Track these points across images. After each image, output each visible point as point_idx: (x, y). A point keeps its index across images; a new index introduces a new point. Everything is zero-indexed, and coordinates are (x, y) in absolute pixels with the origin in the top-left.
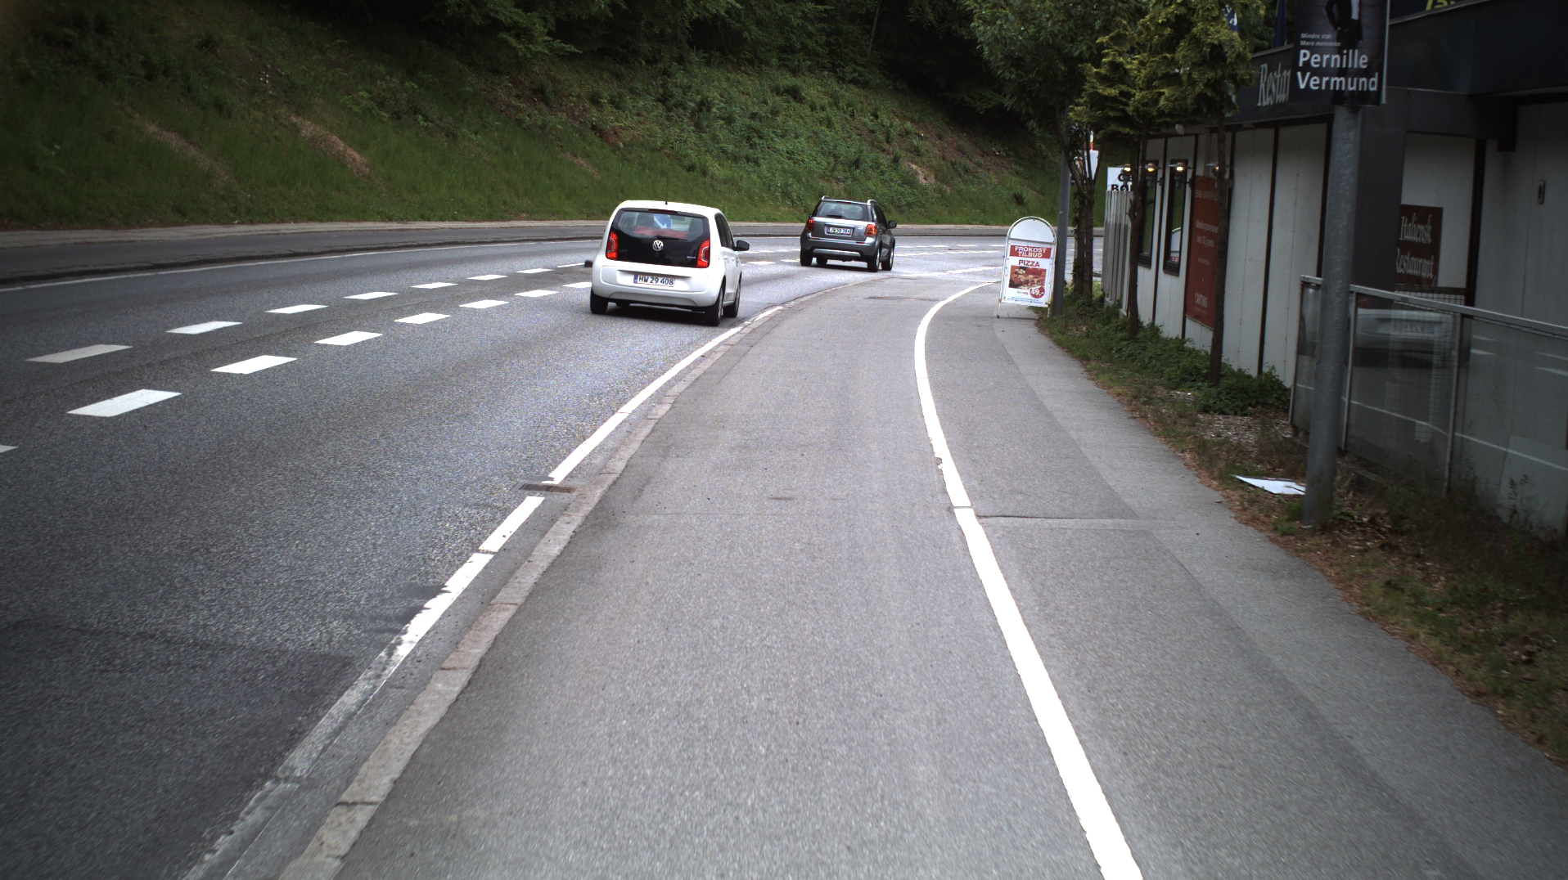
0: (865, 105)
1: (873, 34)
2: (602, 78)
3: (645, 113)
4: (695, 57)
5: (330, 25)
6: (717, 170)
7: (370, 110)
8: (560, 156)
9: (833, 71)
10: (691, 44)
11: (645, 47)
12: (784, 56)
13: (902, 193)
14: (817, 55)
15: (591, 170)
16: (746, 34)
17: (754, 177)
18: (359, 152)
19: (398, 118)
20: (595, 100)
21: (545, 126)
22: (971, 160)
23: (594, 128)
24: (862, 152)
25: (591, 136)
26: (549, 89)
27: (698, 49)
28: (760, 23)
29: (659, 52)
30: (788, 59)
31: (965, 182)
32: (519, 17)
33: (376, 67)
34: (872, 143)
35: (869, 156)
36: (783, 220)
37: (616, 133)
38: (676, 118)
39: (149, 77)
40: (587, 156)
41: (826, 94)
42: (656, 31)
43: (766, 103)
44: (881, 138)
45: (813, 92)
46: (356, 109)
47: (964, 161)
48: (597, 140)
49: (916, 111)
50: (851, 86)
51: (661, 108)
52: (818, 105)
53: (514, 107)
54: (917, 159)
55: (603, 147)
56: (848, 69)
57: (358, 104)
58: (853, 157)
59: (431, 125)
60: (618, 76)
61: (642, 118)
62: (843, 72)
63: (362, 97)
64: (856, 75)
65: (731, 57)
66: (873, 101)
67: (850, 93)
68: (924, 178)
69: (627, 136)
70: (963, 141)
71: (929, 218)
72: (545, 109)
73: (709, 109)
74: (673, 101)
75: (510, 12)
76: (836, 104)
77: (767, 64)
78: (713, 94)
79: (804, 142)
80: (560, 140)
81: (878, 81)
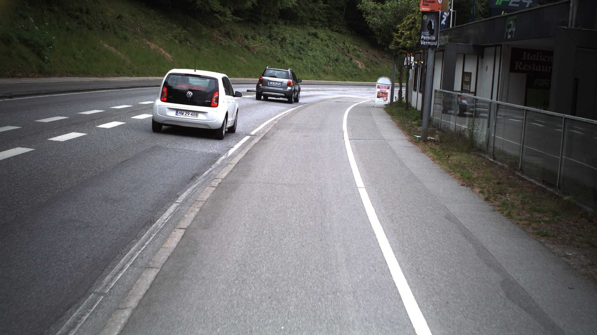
0: (341, 40)
1: (344, 14)
2: (248, 29)
3: (263, 42)
4: (281, 22)
5: (158, 11)
6: (288, 62)
7: (172, 40)
8: (235, 56)
9: (329, 27)
10: (279, 18)
11: (263, 18)
12: (312, 22)
13: (352, 71)
14: (324, 21)
15: (245, 61)
16: (299, 14)
17: (301, 64)
18: (169, 54)
19: (181, 43)
20: (246, 37)
21: (230, 46)
22: (378, 60)
23: (246, 47)
24: (339, 56)
25: (245, 49)
26: (231, 33)
27: (282, 19)
28: (304, 10)
29: (268, 20)
30: (314, 23)
31: (376, 67)
32: (222, 9)
33: (173, 25)
34: (343, 53)
35: (342, 57)
36: (310, 79)
37: (253, 49)
38: (274, 43)
39: (103, 29)
40: (244, 56)
41: (327, 35)
42: (268, 13)
43: (305, 38)
44: (346, 51)
45: (322, 35)
46: (168, 39)
47: (376, 60)
48: (247, 51)
49: (359, 42)
50: (336, 33)
51: (269, 40)
52: (324, 39)
53: (219, 39)
54: (358, 59)
55: (249, 53)
56: (335, 27)
57: (168, 38)
58: (336, 58)
59: (192, 45)
60: (254, 29)
61: (262, 44)
62: (333, 28)
63: (169, 35)
64: (337, 29)
65: (293, 22)
66: (343, 38)
67: (335, 35)
68: (361, 65)
69: (257, 50)
70: (376, 53)
71: (362, 79)
72: (230, 40)
73: (285, 40)
74: (273, 38)
75: (218, 7)
76: (330, 39)
77: (306, 24)
78: (287, 35)
79: (319, 53)
80: (235, 51)
81: (345, 31)
